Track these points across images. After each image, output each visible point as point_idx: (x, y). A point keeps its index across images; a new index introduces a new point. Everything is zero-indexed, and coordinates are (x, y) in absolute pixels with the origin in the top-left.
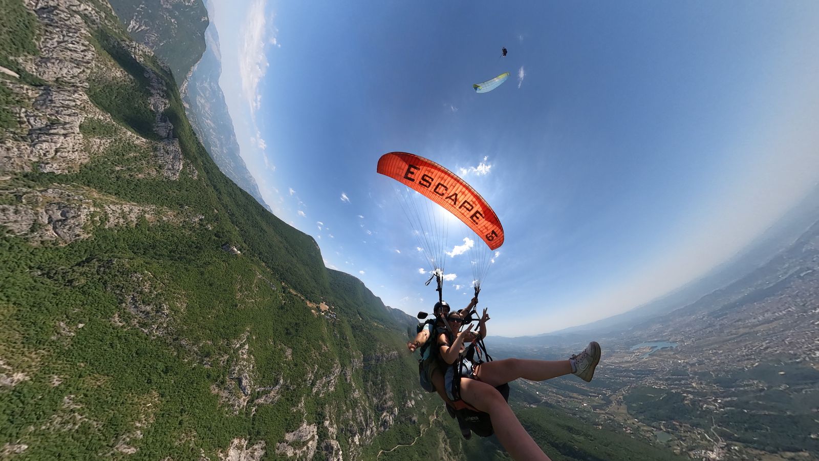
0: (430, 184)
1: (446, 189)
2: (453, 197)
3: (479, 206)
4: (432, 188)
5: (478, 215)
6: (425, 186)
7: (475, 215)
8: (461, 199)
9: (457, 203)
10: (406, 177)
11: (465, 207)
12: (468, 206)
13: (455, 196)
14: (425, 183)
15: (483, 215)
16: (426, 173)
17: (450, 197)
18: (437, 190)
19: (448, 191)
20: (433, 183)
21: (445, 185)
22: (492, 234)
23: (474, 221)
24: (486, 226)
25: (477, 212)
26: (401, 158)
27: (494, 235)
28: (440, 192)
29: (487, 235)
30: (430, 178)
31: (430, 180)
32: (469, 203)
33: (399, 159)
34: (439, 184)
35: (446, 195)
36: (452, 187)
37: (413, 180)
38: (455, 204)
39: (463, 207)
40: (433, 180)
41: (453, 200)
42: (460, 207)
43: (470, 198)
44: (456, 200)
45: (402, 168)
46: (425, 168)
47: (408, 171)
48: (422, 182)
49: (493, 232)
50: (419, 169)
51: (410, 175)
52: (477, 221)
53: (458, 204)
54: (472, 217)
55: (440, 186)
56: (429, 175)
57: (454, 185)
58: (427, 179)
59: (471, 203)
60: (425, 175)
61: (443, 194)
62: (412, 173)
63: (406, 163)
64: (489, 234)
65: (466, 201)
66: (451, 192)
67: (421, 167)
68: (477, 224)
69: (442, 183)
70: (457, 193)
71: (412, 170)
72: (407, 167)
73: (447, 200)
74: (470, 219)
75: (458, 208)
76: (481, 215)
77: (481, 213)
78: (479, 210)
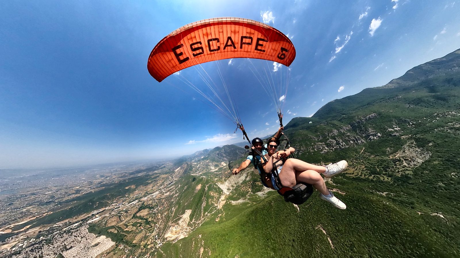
0: (202, 48)
1: (217, 40)
2: (230, 43)
3: (256, 32)
4: (206, 50)
5: (261, 42)
6: (200, 53)
7: (258, 44)
8: (236, 39)
9: (236, 46)
10: (181, 62)
11: (245, 43)
12: (248, 41)
13: (230, 41)
14: (198, 52)
15: (266, 39)
16: (191, 43)
17: (227, 45)
18: (212, 49)
19: (221, 40)
20: (203, 45)
21: (214, 37)
22: (282, 52)
23: (261, 50)
24: (273, 48)
25: (258, 40)
26: (161, 52)
27: (284, 52)
28: (215, 48)
29: (278, 56)
30: (197, 43)
31: (199, 45)
32: (246, 37)
33: (160, 54)
34: (209, 41)
35: (222, 47)
36: (221, 34)
37: (187, 59)
38: (235, 48)
39: (243, 45)
40: (200, 43)
41: (230, 46)
42: (241, 47)
43: (244, 31)
44: (233, 44)
45: (170, 58)
46: (185, 38)
47: (177, 56)
48: (195, 53)
49: (283, 49)
50: (182, 45)
51: (181, 58)
52: (263, 49)
53: (238, 46)
54: (256, 49)
55: (211, 42)
56: (194, 41)
57: (221, 30)
58: (196, 46)
59: (248, 35)
60: (191, 45)
61: (219, 48)
62: (181, 54)
63: (168, 51)
64: (280, 53)
65: (242, 38)
66: (223, 39)
67: (182, 42)
68: (264, 51)
69: (210, 38)
70: (229, 36)
71: (178, 51)
72: (173, 54)
73: (226, 50)
74: (256, 51)
75: (239, 49)
76: (263, 40)
77: (262, 38)
78: (259, 37)
